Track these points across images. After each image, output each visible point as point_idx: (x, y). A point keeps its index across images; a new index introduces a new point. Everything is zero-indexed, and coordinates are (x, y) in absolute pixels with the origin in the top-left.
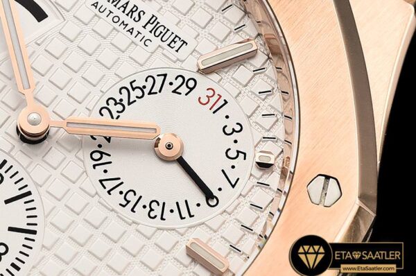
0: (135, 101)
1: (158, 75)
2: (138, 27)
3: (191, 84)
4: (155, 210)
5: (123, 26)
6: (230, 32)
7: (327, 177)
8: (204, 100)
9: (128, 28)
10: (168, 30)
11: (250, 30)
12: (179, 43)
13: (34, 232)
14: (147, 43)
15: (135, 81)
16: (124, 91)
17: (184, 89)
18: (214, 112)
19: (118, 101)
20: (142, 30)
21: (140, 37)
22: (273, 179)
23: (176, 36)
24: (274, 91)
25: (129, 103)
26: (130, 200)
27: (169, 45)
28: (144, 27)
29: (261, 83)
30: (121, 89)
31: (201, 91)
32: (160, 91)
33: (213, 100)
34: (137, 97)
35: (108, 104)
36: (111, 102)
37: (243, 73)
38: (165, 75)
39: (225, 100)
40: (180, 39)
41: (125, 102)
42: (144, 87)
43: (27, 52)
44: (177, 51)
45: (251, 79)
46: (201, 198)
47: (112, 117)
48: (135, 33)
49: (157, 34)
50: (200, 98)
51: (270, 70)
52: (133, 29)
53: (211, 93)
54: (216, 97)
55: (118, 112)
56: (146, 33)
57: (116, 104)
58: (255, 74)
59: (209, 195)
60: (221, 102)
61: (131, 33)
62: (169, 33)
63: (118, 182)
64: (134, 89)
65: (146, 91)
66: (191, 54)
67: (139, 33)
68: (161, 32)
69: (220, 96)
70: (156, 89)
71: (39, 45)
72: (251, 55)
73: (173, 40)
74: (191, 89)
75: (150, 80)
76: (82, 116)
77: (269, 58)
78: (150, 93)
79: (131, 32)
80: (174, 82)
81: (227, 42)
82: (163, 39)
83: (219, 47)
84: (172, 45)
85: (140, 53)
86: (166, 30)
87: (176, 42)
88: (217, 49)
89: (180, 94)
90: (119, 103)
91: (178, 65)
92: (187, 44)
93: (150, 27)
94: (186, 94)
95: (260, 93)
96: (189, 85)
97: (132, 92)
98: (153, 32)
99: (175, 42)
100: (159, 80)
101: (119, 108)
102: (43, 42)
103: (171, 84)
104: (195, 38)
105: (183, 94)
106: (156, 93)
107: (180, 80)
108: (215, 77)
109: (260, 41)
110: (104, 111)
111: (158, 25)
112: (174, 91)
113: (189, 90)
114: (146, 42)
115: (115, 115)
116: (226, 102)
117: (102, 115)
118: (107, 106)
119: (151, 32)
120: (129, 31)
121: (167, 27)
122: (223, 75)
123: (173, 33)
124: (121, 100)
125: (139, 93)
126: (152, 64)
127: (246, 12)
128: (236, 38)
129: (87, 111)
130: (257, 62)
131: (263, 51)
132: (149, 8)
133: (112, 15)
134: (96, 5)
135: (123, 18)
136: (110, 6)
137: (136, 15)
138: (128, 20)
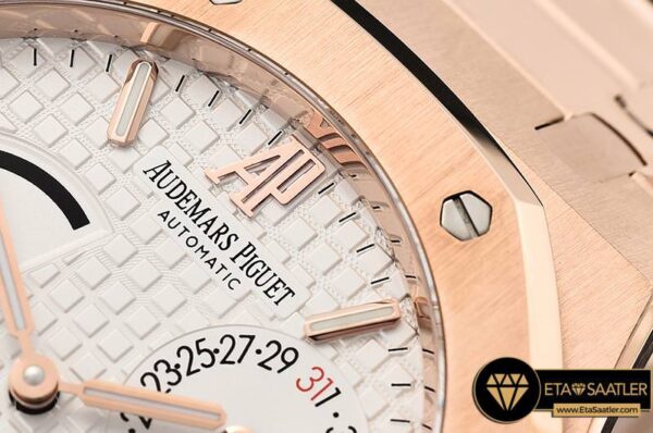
0: (198, 370)
1: (241, 336)
3: (290, 356)
5: (200, 254)
6: (365, 286)
8: (305, 384)
9: (207, 258)
10: (269, 269)
11: (396, 286)
12: (282, 292)
14: (234, 284)
15: (203, 339)
16: (185, 353)
17: (277, 363)
18: (317, 405)
19: (172, 367)
20: (228, 263)
21: (224, 273)
23: (280, 280)
24: (416, 385)
25: (189, 373)
27: (266, 292)
28: (233, 259)
29: (396, 370)
30: (180, 349)
31: (302, 370)
32: (240, 361)
33: (319, 386)
34: (203, 365)
35: (156, 369)
36: (162, 367)
37: (370, 351)
38: (252, 338)
39: (337, 389)
40: (285, 285)
41: (184, 371)
42: (217, 351)
44: (277, 303)
45: (383, 362)
47: (159, 389)
48: (217, 266)
49: (250, 273)
50: (299, 380)
51: (416, 349)
52: (215, 260)
53: (317, 374)
54: (324, 382)
55: (169, 383)
56: (234, 268)
57: (168, 370)
58: (392, 356)
60: (331, 391)
61: (212, 266)
62: (270, 274)
64: (200, 352)
65: (219, 358)
66: (298, 310)
67: (223, 267)
68: (258, 271)
69: (331, 382)
70: (234, 357)
71: (68, 264)
72: (392, 323)
73: (273, 286)
74: (288, 364)
75: (228, 342)
76: (113, 379)
77: (417, 334)
78: (224, 362)
79: (212, 263)
80: (263, 349)
81: (356, 302)
82: (259, 282)
83: (343, 307)
84: (271, 293)
85: (218, 295)
86: (265, 268)
87: (279, 289)
88: (339, 308)
89: (269, 369)
90: (174, 371)
91: (276, 325)
92: (294, 294)
93: (241, 260)
94: (279, 371)
95: (393, 385)
96: (286, 357)
97: (200, 355)
98: (245, 268)
99: (276, 289)
100: (241, 344)
101: (173, 377)
102: (74, 260)
103: (259, 352)
104: (309, 288)
105: (275, 370)
106: (233, 363)
107: (274, 348)
108: (327, 351)
109: (409, 306)
110: (149, 380)
111: (256, 259)
112: (262, 364)
113: (284, 365)
114: (231, 282)
115: (164, 387)
116: (338, 392)
117: (144, 384)
118: (154, 372)
119: (242, 268)
120: (208, 262)
121: (268, 265)
122: (341, 349)
123: (275, 275)
124: (178, 366)
125: (206, 359)
126: (233, 318)
127: (394, 259)
128: (369, 296)
129: (123, 376)
130: (396, 338)
131: (410, 323)
132: (245, 232)
133: (187, 235)
134: (165, 215)
135: (204, 240)
136: (187, 221)
137: (223, 239)
138: (209, 245)
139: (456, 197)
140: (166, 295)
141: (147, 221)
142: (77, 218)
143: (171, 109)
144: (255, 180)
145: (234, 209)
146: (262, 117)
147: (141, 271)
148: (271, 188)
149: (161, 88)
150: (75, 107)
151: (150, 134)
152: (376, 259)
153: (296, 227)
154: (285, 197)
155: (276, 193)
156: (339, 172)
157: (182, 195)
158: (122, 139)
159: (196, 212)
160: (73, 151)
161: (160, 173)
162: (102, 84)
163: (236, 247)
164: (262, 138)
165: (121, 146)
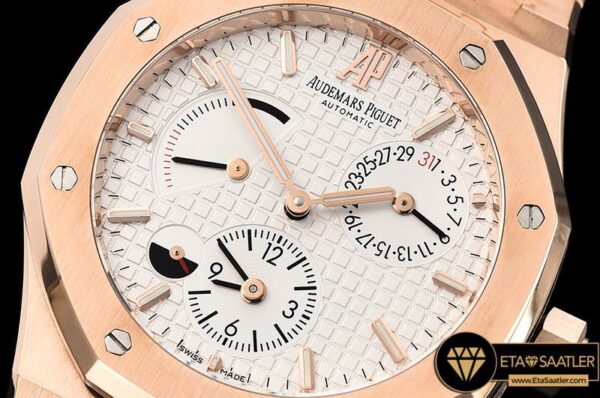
0: (370, 172)
1: (384, 149)
2: (361, 114)
4: (403, 254)
5: (349, 116)
6: (432, 105)
7: (531, 206)
8: (423, 162)
9: (353, 116)
10: (384, 113)
11: (447, 100)
12: (395, 121)
13: (315, 288)
15: (367, 157)
16: (360, 166)
17: (405, 157)
18: (432, 170)
20: (364, 116)
21: (364, 122)
22: (488, 213)
23: (391, 116)
24: (474, 145)
25: (366, 175)
26: (382, 250)
27: (387, 124)
28: (366, 114)
29: (462, 142)
30: (357, 165)
31: (419, 156)
32: (388, 161)
33: (429, 161)
34: (372, 169)
35: (350, 178)
36: (352, 176)
37: (448, 135)
38: (389, 148)
39: (438, 160)
40: (395, 118)
41: (363, 175)
42: (375, 160)
43: (280, 149)
44: (394, 128)
45: (455, 139)
46: (436, 238)
47: (356, 188)
48: (359, 119)
49: (376, 117)
50: (419, 161)
51: (468, 128)
52: (357, 116)
53: (426, 155)
54: (431, 158)
55: (359, 183)
56: (368, 118)
57: (356, 177)
58: (457, 135)
59: (441, 235)
60: (436, 161)
61: (357, 120)
62: (385, 115)
63: (370, 237)
64: (367, 163)
65: (377, 163)
66: (406, 128)
67: (362, 119)
68: (379, 115)
69: (434, 157)
71: (288, 142)
72: (452, 121)
73: (390, 120)
74: (411, 155)
75: (379, 154)
76: (331, 190)
77: (465, 120)
78: (380, 164)
79: (356, 118)
80: (397, 152)
81: (431, 115)
82: (382, 120)
83: (426, 119)
84: (390, 123)
85: (365, 133)
86: (382, 113)
87: (392, 121)
88: (424, 120)
89: (403, 160)
90: (358, 176)
91: (398, 138)
92: (400, 121)
93: (370, 113)
94: (408, 160)
95: (464, 149)
97: (367, 165)
98: (373, 116)
100: (385, 153)
101: (359, 180)
102: (290, 139)
103: (395, 154)
104: (406, 115)
105: (406, 160)
106: (385, 163)
107: (401, 150)
108: (427, 143)
109: (456, 108)
110: (349, 185)
111: (376, 110)
112: (399, 159)
113: (409, 156)
114: (369, 125)
115: (358, 186)
116: (440, 161)
117: (347, 188)
118: (350, 180)
119: (371, 116)
120: (354, 118)
121: (383, 111)
122: (433, 139)
123: (388, 114)
124: (359, 173)
125: (371, 165)
126: (375, 143)
127: (441, 88)
128: (437, 110)
129: (336, 186)
130: (457, 125)
131: (460, 116)
132: (366, 98)
133: (339, 109)
134: (325, 103)
135: (348, 109)
136: (336, 102)
137: (357, 105)
138: (352, 110)
139: (464, 49)
140: (341, 141)
141: (317, 108)
142: (283, 118)
143: (307, 49)
144: (361, 71)
145: (356, 89)
146: (351, 39)
147: (324, 133)
148: (369, 73)
149: (298, 41)
150: (261, 65)
151: (302, 65)
152: (432, 90)
153: (388, 88)
154: (378, 76)
155: (374, 75)
156: (398, 54)
157: (329, 90)
158: (291, 73)
159: (339, 97)
160: (268, 86)
161: (314, 83)
162: (269, 49)
163: (365, 107)
164: (355, 50)
165: (291, 76)
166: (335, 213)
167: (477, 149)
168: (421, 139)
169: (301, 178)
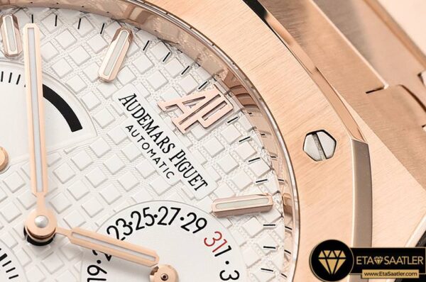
0: (143, 227)
1: (172, 208)
2: (165, 158)
3: (201, 223)
5: (150, 154)
6: (252, 183)
8: (210, 242)
9: (155, 157)
10: (192, 168)
11: (272, 185)
12: (199, 183)
14: (170, 175)
15: (148, 208)
16: (136, 216)
17: (193, 227)
18: (216, 255)
19: (127, 224)
20: (168, 162)
21: (164, 167)
23: (199, 175)
24: (279, 248)
25: (138, 228)
27: (190, 182)
28: (171, 160)
29: (267, 238)
30: (133, 213)
31: (208, 233)
32: (170, 224)
33: (218, 244)
34: (147, 224)
35: (117, 224)
36: (121, 223)
37: (254, 224)
38: (179, 210)
39: (229, 247)
40: (202, 178)
41: (134, 226)
42: (156, 216)
43: (54, 157)
44: (196, 189)
45: (259, 233)
47: (118, 238)
48: (160, 163)
49: (181, 169)
50: (206, 239)
51: (280, 226)
52: (159, 159)
53: (217, 236)
54: (222, 241)
55: (125, 234)
56: (171, 166)
57: (125, 226)
58: (264, 229)
60: (226, 247)
61: (157, 162)
62: (193, 171)
64: (145, 216)
65: (157, 220)
66: (209, 195)
67: (164, 164)
68: (185, 168)
69: (226, 242)
70: (167, 220)
71: (67, 153)
72: (267, 209)
73: (195, 178)
74: (200, 228)
75: (163, 211)
76: (89, 228)
77: (282, 216)
78: (160, 223)
79: (157, 160)
80: (185, 217)
81: (246, 193)
82: (186, 175)
83: (237, 195)
84: (193, 182)
85: (160, 181)
86: (191, 167)
87: (198, 181)
88: (234, 196)
89: (188, 230)
90: (128, 226)
91: (194, 203)
92: (207, 184)
93: (176, 161)
94: (194, 232)
95: (264, 247)
96: (198, 223)
97: (144, 218)
98: (178, 166)
99: (196, 181)
100: (172, 213)
101: (127, 230)
102: (71, 151)
103: (182, 219)
104: (217, 181)
105: (191, 231)
106: (165, 224)
107: (192, 217)
108: (226, 222)
109: (278, 198)
110: (112, 230)
111: (185, 161)
112: (183, 227)
113: (197, 229)
114: (168, 174)
115: (121, 236)
116: (230, 248)
117: (109, 233)
118: (115, 226)
119: (176, 165)
120: (155, 160)
121: (192, 165)
122: (234, 222)
123: (196, 171)
124: (131, 223)
125: (149, 220)
126: (168, 196)
127: (271, 169)
128: (255, 190)
129: (96, 226)
130: (269, 218)
131: (278, 209)
132: (180, 143)
133: (143, 141)
134: (130, 128)
135: (153, 145)
136: (143, 133)
137: (165, 146)
138: (157, 149)
139: (314, 133)
140: (127, 178)
141: (119, 131)
142: (75, 125)
143: (140, 60)
144: (188, 110)
145: (174, 128)
146: (195, 71)
147: (113, 161)
148: (198, 116)
149: (134, 47)
150: (79, 55)
151: (125, 76)
152: (260, 167)
153: (212, 143)
154: (206, 124)
155: (201, 120)
156: (241, 110)
157: (142, 116)
158: (107, 78)
159: (150, 128)
160: (76, 83)
161: (129, 101)
162: (97, 41)
163: (173, 152)
164: (196, 85)
165: (107, 82)
166: (80, 255)
167: (280, 254)
168: (220, 215)
169: (61, 200)
